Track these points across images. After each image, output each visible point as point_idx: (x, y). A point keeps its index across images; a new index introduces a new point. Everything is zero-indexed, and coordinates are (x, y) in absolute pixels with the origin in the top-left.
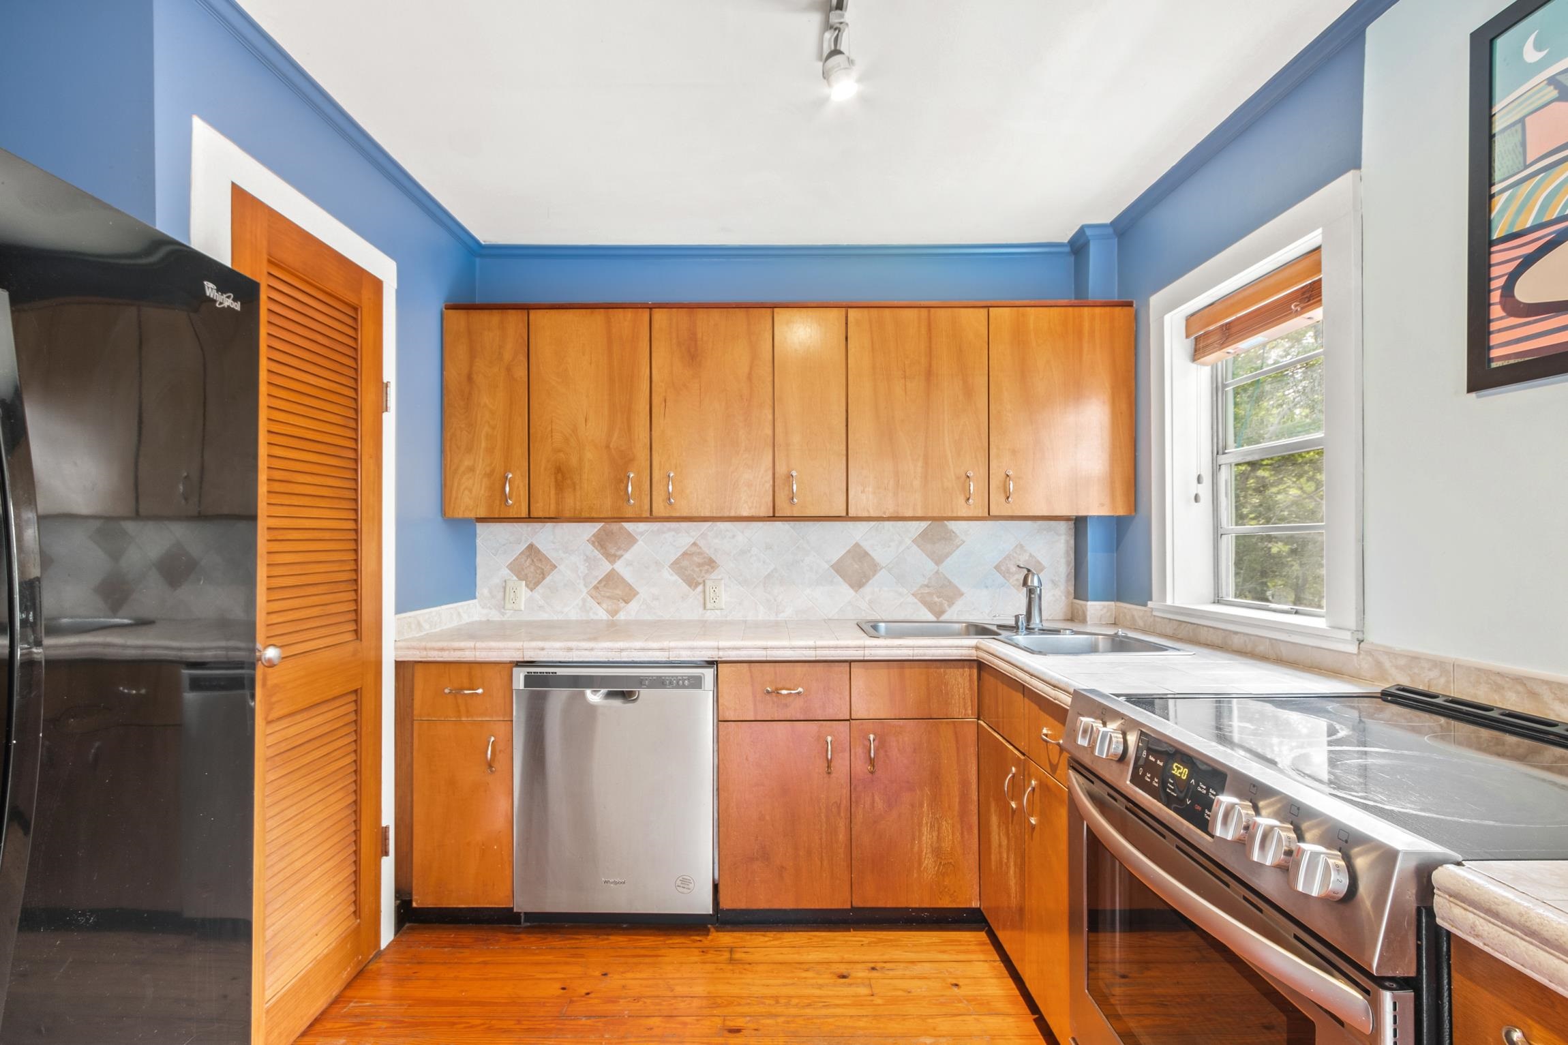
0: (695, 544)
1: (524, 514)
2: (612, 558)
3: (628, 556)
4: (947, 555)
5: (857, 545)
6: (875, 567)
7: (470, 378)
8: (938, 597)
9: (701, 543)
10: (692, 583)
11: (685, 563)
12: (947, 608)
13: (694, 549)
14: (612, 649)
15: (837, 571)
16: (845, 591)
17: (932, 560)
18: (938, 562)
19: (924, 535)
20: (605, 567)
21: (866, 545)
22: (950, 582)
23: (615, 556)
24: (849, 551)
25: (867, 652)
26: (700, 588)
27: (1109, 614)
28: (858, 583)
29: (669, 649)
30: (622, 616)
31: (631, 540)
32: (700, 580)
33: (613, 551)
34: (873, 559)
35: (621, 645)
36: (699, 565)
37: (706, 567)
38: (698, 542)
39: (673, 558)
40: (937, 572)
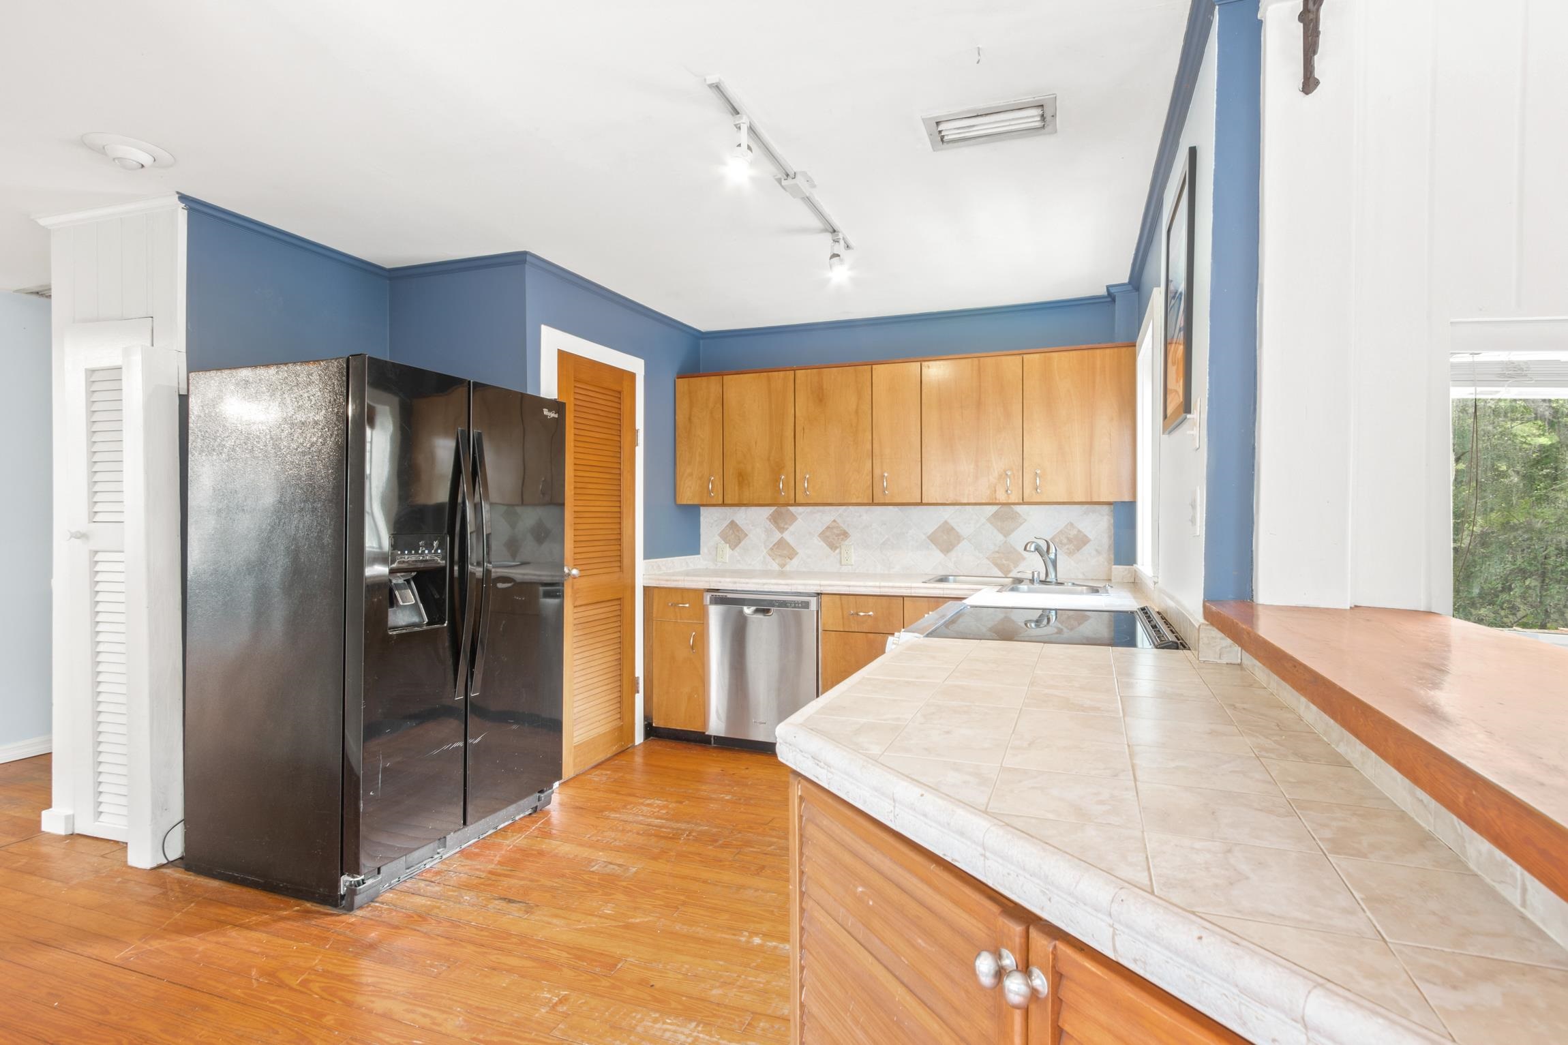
0: (834, 521)
1: (720, 502)
2: (782, 530)
3: (792, 528)
4: (1013, 531)
5: (946, 522)
6: (959, 538)
7: (690, 419)
8: (1006, 561)
9: (839, 521)
10: (833, 547)
11: (828, 534)
12: (1013, 568)
13: (834, 524)
14: (758, 584)
15: (931, 541)
16: (937, 555)
17: (1001, 533)
18: (1006, 534)
19: (995, 515)
20: (777, 536)
21: (952, 523)
22: (1014, 549)
23: (783, 528)
24: (940, 527)
25: (913, 591)
26: (838, 551)
27: (1130, 575)
28: (947, 548)
29: (791, 584)
30: (788, 568)
31: (794, 518)
32: (838, 545)
33: (782, 525)
34: (958, 533)
35: (764, 581)
36: (838, 535)
37: (842, 537)
38: (837, 520)
39: (821, 530)
40: (1005, 542)
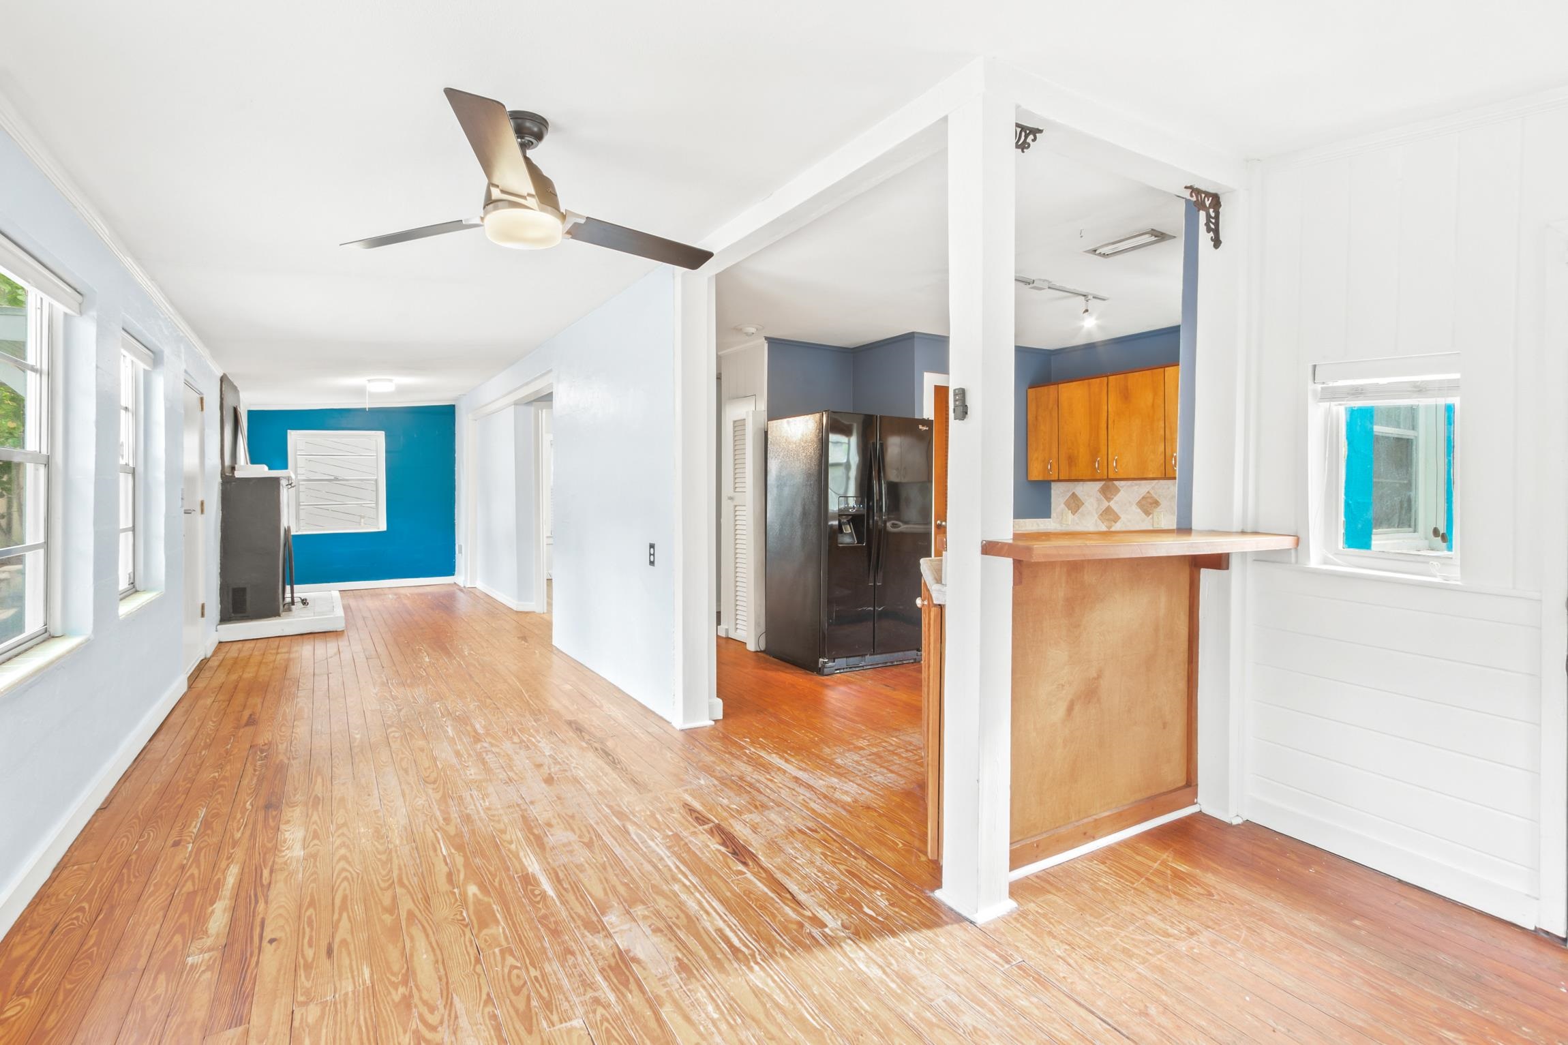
0: (1148, 492)
1: (1057, 478)
2: (1109, 499)
3: (1116, 498)
9: (1152, 492)
10: (1147, 513)
11: (1143, 502)
13: (1149, 495)
20: (1106, 504)
26: (1151, 516)
31: (1117, 490)
32: (1151, 510)
33: (1109, 496)
36: (1151, 504)
37: (1154, 505)
38: (1150, 491)
39: (1138, 500)
